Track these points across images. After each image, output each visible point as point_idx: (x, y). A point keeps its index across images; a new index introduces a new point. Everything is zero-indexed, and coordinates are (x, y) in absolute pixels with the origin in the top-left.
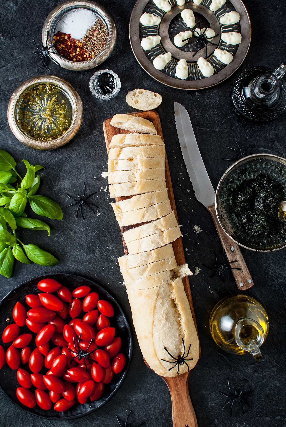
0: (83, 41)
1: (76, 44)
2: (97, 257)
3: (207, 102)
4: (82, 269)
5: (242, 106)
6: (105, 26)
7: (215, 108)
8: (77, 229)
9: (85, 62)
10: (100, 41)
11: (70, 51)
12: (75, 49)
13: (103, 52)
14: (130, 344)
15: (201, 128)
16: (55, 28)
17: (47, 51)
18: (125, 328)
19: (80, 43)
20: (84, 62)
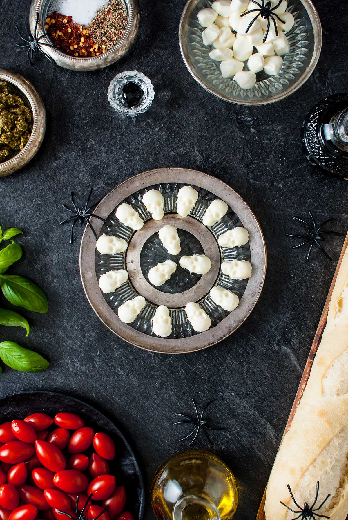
0: (90, 27)
1: (80, 31)
2: (96, 368)
3: (267, 144)
4: (73, 384)
5: (319, 153)
6: (123, 6)
7: (279, 153)
8: (69, 326)
9: (92, 59)
10: (115, 28)
11: (71, 42)
12: (78, 39)
13: (119, 45)
14: (142, 499)
15: (257, 182)
16: (50, 7)
17: (37, 41)
18: (135, 474)
19: (85, 30)
20: (90, 58)
